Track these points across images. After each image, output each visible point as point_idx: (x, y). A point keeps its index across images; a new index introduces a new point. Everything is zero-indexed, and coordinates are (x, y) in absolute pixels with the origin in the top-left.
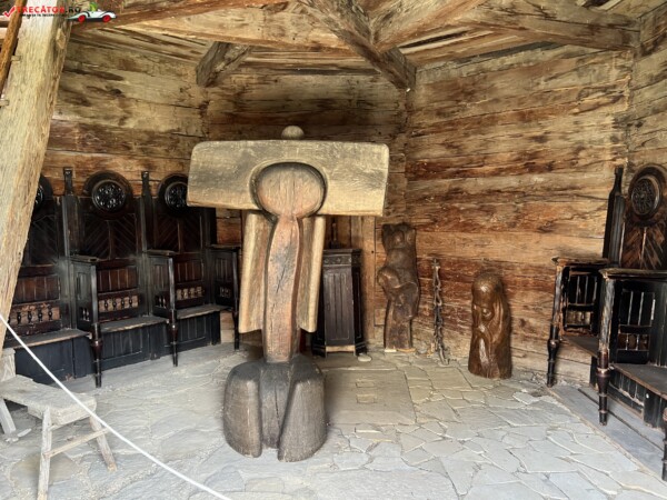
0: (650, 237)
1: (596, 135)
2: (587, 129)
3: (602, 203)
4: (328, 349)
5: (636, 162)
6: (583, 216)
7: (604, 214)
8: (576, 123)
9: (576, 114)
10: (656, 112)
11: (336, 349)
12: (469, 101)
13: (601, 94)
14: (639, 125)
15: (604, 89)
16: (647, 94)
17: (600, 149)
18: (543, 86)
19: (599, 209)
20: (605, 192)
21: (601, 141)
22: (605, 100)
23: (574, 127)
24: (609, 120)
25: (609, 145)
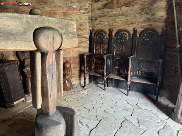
0: (103, 47)
2: (83, 19)
3: (87, 39)
4: (15, 103)
5: (95, 28)
6: (83, 42)
8: (80, 17)
9: (79, 15)
10: (101, 17)
12: (45, 5)
13: (85, 10)
14: (96, 20)
15: (86, 9)
16: (98, 12)
17: (86, 25)
18: (70, 5)
19: (87, 41)
22: (86, 12)
23: (79, 18)
24: (87, 17)
25: (88, 24)
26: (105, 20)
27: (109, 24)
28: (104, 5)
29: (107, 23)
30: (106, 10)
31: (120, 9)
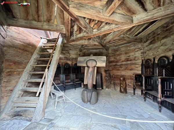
0: (150, 70)
1: (138, 55)
2: (136, 54)
4: (97, 88)
5: (145, 58)
6: (137, 67)
7: (141, 67)
8: (134, 53)
10: (148, 51)
11: (98, 88)
12: (117, 52)
14: (145, 53)
15: (139, 48)
16: (146, 48)
18: (129, 49)
19: (140, 66)
20: (141, 64)
21: (139, 56)
22: (139, 50)
24: (140, 53)
26: (150, 52)
27: (153, 54)
28: (150, 43)
29: (152, 54)
30: (151, 45)
31: (160, 42)
